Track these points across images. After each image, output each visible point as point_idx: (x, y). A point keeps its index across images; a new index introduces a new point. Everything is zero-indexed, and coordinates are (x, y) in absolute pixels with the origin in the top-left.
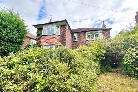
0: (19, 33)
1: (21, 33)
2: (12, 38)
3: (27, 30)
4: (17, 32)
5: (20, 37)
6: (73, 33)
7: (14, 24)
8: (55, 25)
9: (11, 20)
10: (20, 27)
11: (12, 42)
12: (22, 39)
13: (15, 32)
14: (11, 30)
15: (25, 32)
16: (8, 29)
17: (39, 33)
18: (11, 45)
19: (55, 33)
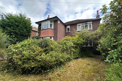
0: (27, 29)
1: (28, 29)
2: (22, 33)
3: (32, 26)
4: (25, 29)
5: (27, 32)
6: (66, 25)
7: (23, 23)
8: (49, 21)
9: (21, 21)
10: (27, 25)
11: (23, 35)
12: (29, 33)
13: (24, 29)
14: (21, 28)
15: (31, 28)
16: (19, 27)
17: (40, 28)
18: (22, 37)
19: (49, 28)
